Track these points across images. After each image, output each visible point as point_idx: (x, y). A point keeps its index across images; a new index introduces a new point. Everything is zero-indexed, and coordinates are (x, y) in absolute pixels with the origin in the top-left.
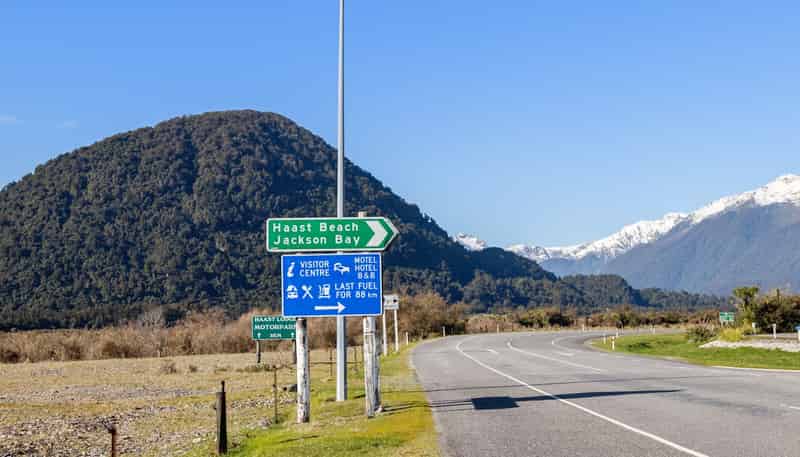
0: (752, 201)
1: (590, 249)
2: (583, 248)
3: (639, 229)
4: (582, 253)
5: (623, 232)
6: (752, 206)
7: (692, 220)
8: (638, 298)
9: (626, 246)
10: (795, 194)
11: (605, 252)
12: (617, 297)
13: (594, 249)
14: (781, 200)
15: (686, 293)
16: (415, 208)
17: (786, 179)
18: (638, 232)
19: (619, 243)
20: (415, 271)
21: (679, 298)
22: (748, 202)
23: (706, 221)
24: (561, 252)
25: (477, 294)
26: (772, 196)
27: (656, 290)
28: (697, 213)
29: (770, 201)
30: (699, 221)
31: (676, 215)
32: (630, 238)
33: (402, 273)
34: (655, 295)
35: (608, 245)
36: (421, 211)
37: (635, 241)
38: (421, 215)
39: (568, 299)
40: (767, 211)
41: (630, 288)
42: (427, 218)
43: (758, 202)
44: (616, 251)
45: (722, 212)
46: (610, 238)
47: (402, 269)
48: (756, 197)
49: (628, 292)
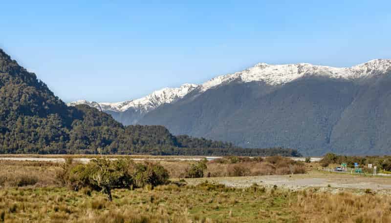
0: (240, 79)
1: (131, 105)
2: (125, 104)
3: (164, 93)
4: (125, 108)
5: (153, 95)
6: (239, 82)
7: (200, 89)
8: (175, 141)
9: (155, 104)
10: (266, 76)
11: (140, 107)
12: (163, 140)
13: (133, 106)
14: (257, 80)
15: (204, 139)
16: (33, 76)
17: (261, 66)
18: (163, 95)
19: (150, 102)
20: (39, 119)
21: (200, 143)
22: (237, 79)
23: (209, 91)
24: (110, 106)
25: (80, 136)
26: (252, 76)
27: (185, 137)
28: (204, 85)
29: (251, 79)
30: (205, 90)
31: (190, 85)
32: (158, 99)
33: (30, 120)
34: (185, 140)
35: (143, 103)
36: (37, 78)
37: (162, 101)
38: (37, 80)
39: (135, 141)
40: (248, 86)
41: (171, 135)
42: (41, 82)
43: (243, 80)
44: (148, 108)
45: (220, 85)
46: (144, 98)
47: (29, 117)
48: (242, 77)
49: (169, 137)
